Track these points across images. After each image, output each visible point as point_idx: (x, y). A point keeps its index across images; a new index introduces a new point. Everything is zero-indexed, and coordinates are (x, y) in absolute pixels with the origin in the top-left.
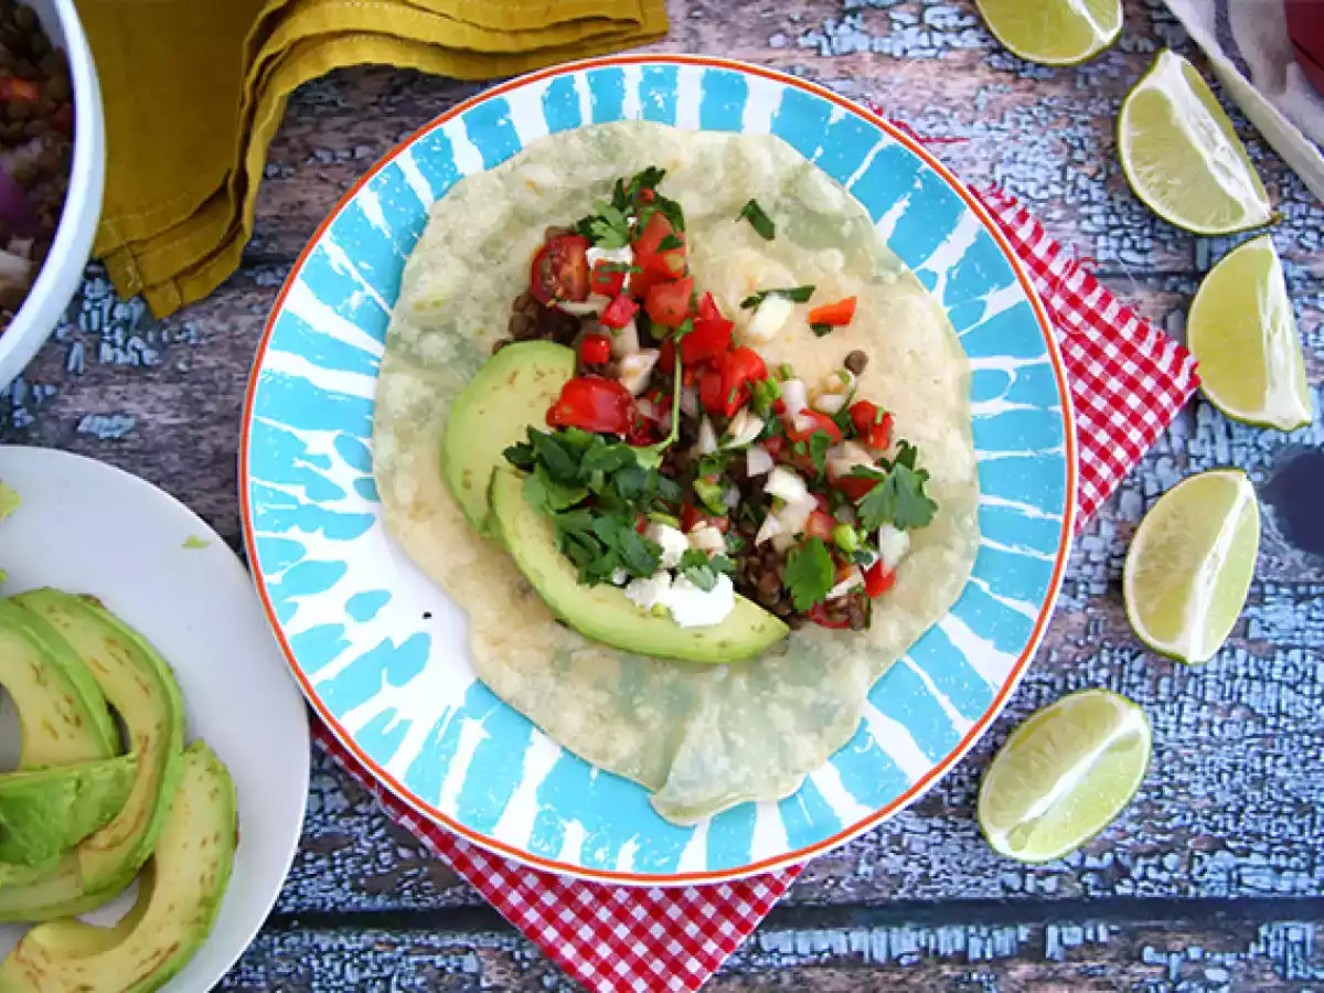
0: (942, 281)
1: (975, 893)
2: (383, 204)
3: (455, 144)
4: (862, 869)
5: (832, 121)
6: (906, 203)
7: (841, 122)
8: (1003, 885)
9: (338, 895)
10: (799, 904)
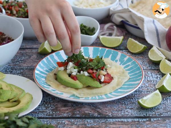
0: (118, 60)
1: (139, 116)
2: (46, 61)
3: (54, 56)
4: (122, 114)
5: (100, 49)
6: (111, 55)
7: (101, 49)
8: (144, 115)
9: (44, 116)
10: (113, 117)
